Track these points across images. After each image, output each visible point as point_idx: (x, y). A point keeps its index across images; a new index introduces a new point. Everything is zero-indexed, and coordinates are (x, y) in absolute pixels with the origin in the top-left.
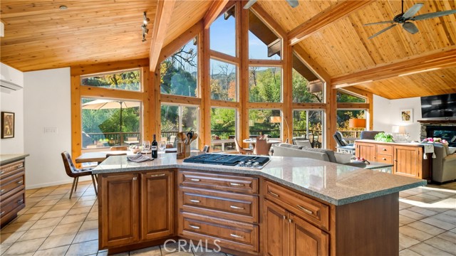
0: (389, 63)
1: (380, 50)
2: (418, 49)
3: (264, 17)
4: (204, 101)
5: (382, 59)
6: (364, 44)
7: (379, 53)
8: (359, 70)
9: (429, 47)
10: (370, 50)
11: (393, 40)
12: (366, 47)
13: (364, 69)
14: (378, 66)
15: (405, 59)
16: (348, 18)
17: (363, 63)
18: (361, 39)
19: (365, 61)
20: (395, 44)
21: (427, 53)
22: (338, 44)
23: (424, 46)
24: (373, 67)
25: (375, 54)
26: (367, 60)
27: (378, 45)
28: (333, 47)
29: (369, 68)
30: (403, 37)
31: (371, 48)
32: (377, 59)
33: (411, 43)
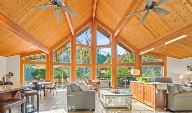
0: (163, 36)
1: (156, 30)
2: (178, 24)
3: (103, 26)
4: (72, 64)
5: (159, 35)
6: (147, 28)
7: (156, 32)
8: (150, 44)
9: (185, 21)
10: (151, 31)
11: (161, 22)
12: (148, 30)
13: (152, 42)
14: (158, 39)
15: (172, 32)
16: (134, 16)
17: (150, 39)
18: (145, 26)
19: (151, 38)
20: (163, 24)
21: (185, 25)
22: (135, 31)
23: (181, 21)
24: (156, 40)
25: (154, 33)
26: (152, 37)
27: (154, 27)
28: (133, 33)
29: (154, 41)
30: (166, 18)
31: (151, 30)
32: (157, 35)
33: (172, 21)
